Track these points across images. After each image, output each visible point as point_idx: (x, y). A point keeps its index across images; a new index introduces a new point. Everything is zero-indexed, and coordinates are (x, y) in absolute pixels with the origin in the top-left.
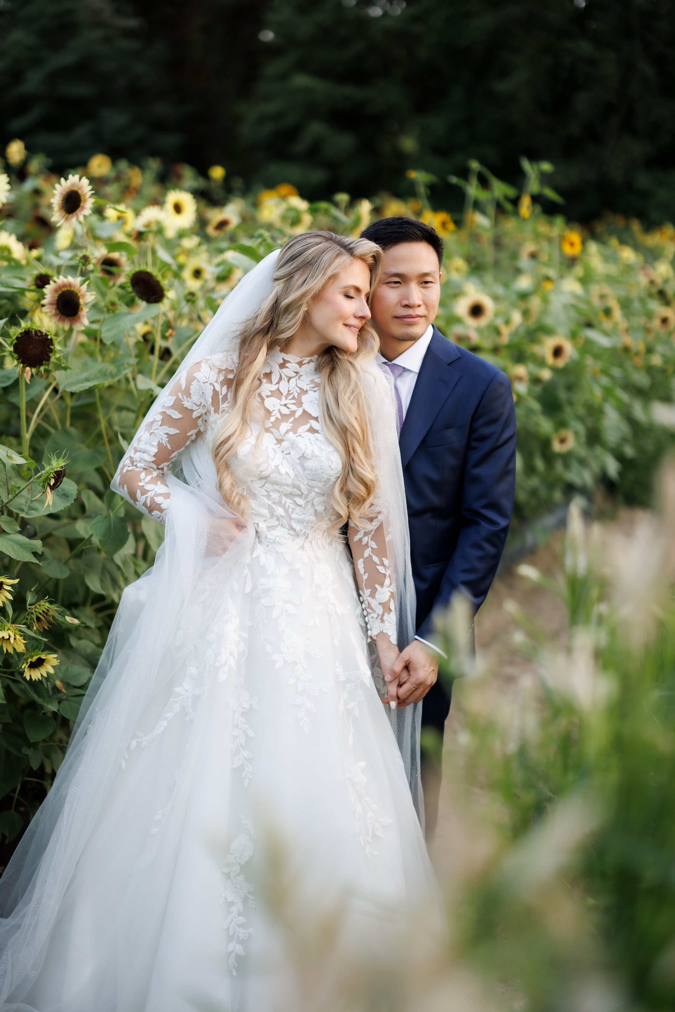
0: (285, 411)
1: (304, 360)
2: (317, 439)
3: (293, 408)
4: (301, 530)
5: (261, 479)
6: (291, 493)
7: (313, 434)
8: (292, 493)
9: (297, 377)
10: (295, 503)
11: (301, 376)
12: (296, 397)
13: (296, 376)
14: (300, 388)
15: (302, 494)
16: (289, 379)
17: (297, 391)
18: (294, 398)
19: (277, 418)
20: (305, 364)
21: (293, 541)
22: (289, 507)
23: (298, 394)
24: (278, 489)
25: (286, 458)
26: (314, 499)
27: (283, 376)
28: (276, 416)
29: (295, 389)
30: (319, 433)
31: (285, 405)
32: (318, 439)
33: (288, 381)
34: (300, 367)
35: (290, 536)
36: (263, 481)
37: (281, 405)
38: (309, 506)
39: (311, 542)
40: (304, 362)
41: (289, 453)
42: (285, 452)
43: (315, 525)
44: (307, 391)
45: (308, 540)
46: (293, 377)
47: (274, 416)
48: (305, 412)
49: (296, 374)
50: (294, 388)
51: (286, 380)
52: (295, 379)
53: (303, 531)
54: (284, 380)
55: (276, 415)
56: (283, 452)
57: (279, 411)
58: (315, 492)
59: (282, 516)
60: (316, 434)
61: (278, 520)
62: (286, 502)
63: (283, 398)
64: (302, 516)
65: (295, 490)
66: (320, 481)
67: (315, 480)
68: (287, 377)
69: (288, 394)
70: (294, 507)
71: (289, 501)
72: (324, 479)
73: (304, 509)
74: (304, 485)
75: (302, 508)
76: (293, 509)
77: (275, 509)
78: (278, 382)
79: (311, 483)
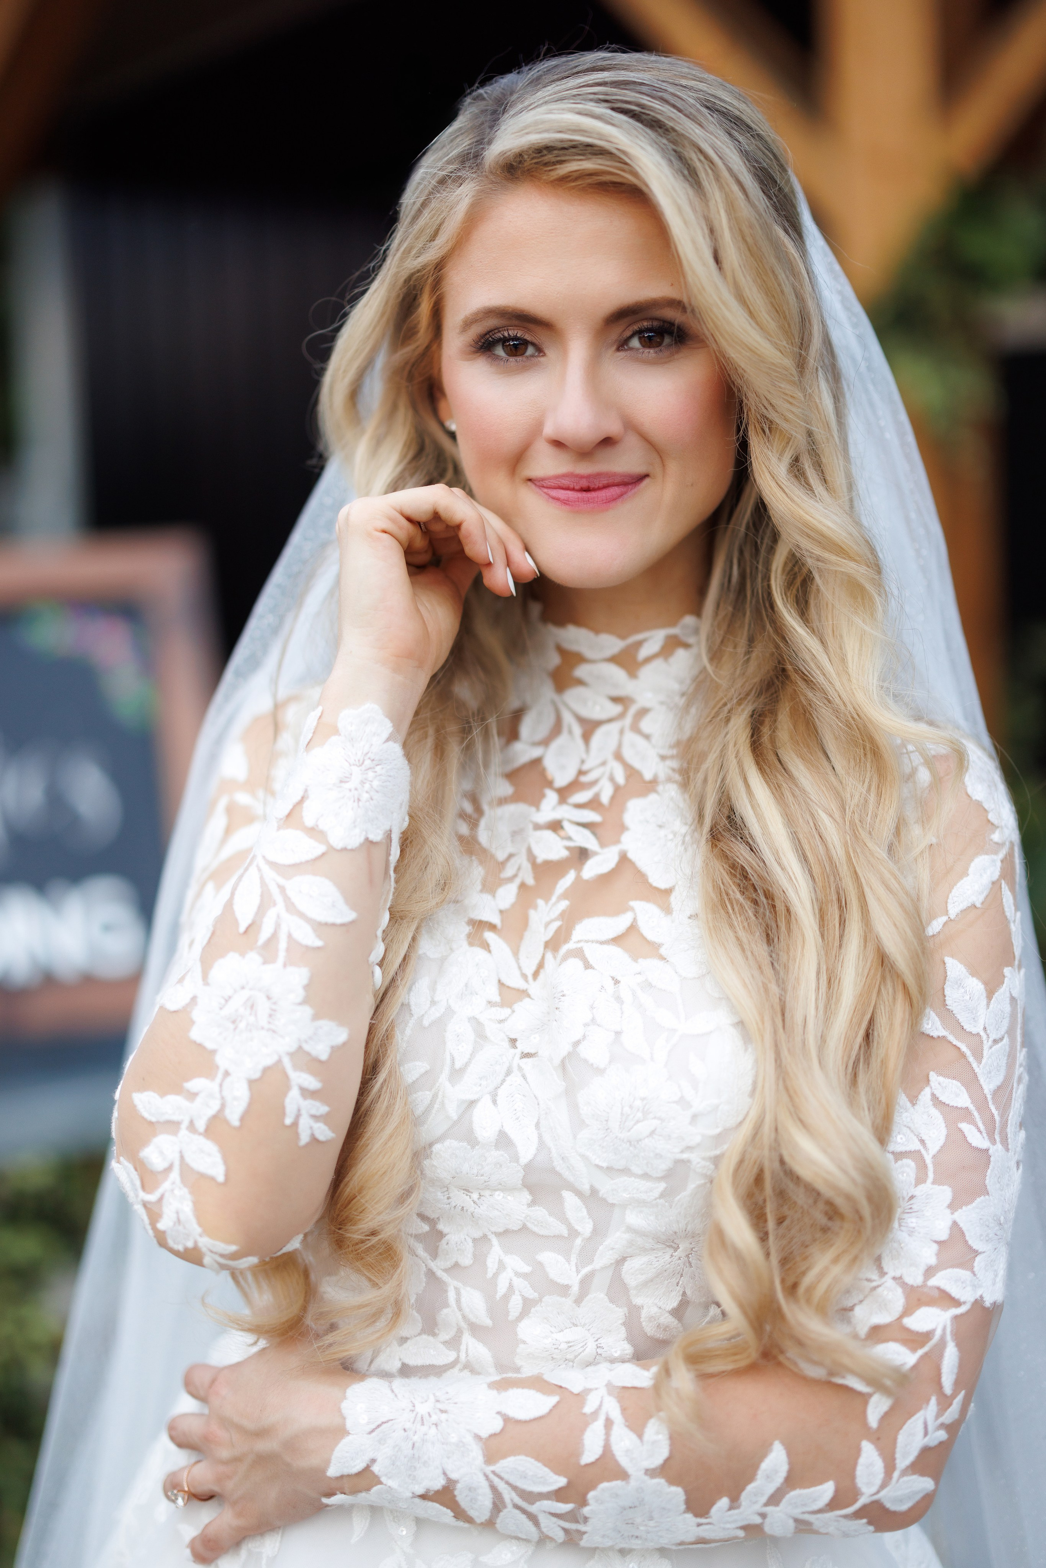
1: (639, 644)
2: (648, 985)
6: (524, 1228)
7: (635, 959)
8: (529, 1225)
9: (628, 720)
11: (643, 712)
12: (605, 799)
13: (621, 716)
14: (628, 767)
15: (573, 1233)
16: (589, 727)
17: (612, 779)
18: (594, 804)
20: (648, 660)
23: (617, 788)
25: (520, 1068)
26: (621, 1261)
27: (568, 718)
28: (518, 881)
29: (607, 769)
30: (662, 958)
31: (556, 831)
32: (650, 985)
33: (587, 737)
34: (632, 676)
40: (643, 655)
44: (653, 781)
46: (610, 720)
47: (511, 879)
48: (624, 859)
49: (617, 709)
50: (604, 763)
51: (577, 730)
52: (614, 727)
54: (570, 732)
55: (521, 875)
56: (513, 1042)
58: (630, 1229)
59: (475, 1329)
60: (649, 965)
61: (454, 1343)
62: (502, 1266)
63: (551, 797)
64: (571, 1334)
65: (540, 1212)
66: (646, 1176)
67: (625, 1171)
68: (581, 720)
69: (575, 786)
70: (532, 1294)
71: (515, 1263)
72: (663, 1166)
73: (578, 1301)
74: (578, 1193)
75: (568, 1302)
76: (528, 1305)
77: (451, 1295)
78: (545, 742)
79: (607, 1187)
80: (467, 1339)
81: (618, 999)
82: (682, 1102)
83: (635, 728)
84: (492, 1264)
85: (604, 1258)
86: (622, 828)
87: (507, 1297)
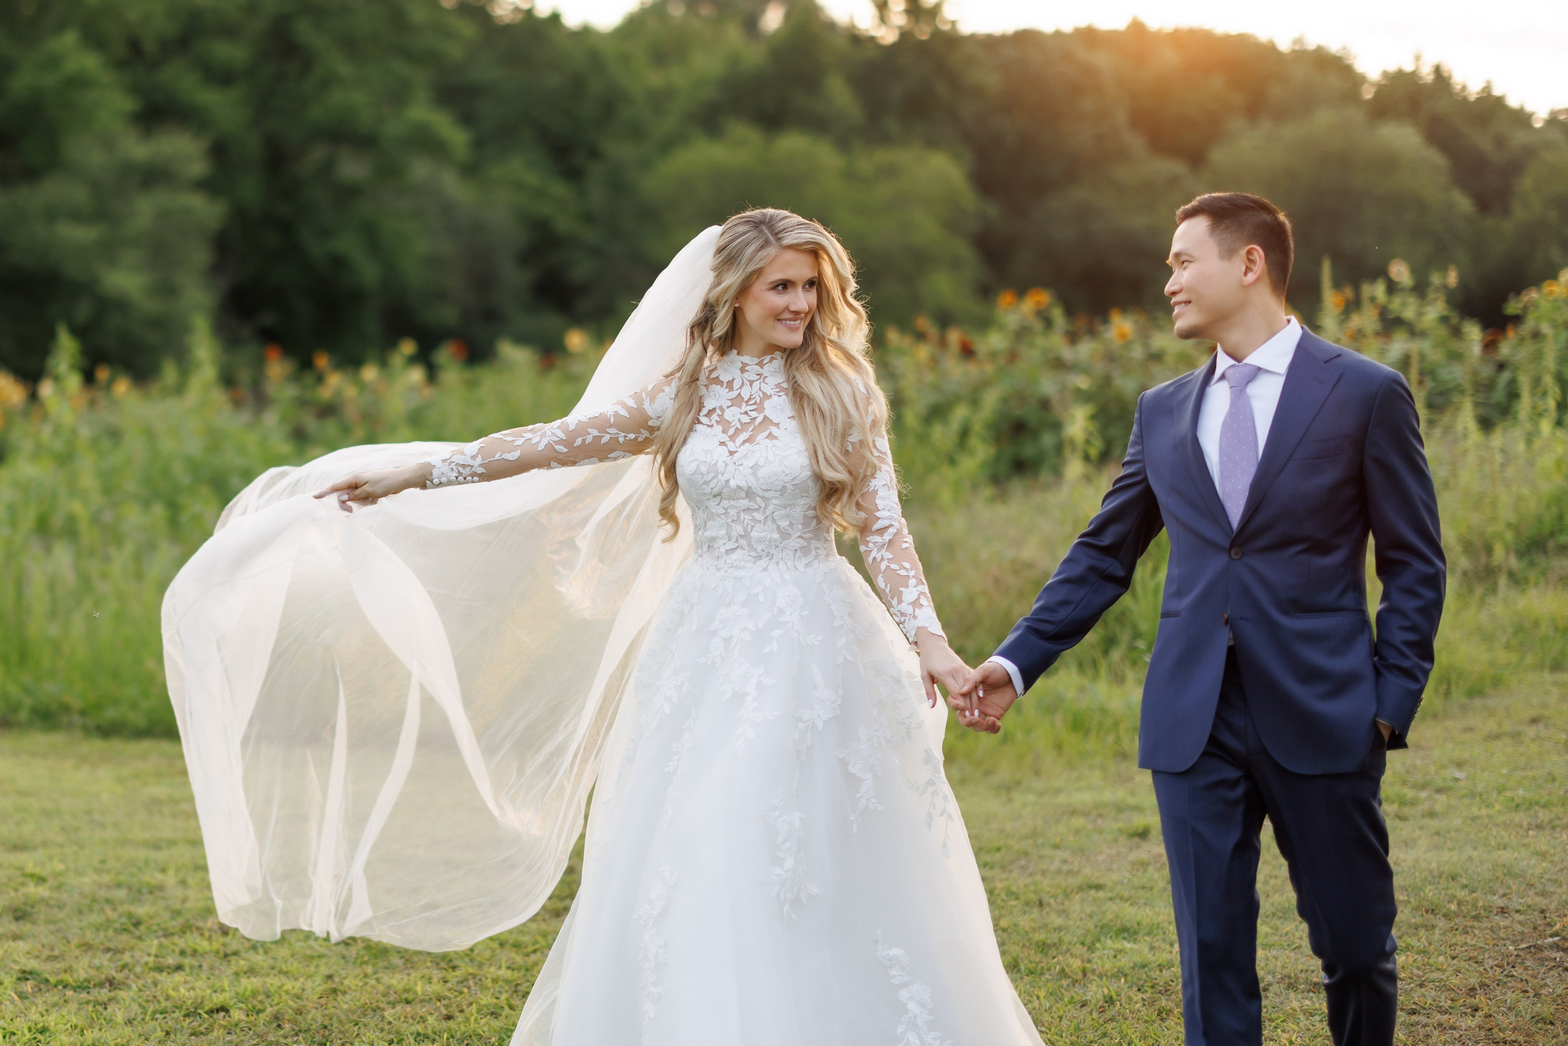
0: (745, 419)
1: (765, 359)
2: (774, 446)
3: (754, 414)
4: (763, 550)
5: (715, 496)
6: (748, 508)
7: (771, 440)
9: (762, 380)
10: (754, 519)
11: (766, 377)
12: (758, 402)
13: (760, 378)
14: (763, 392)
15: (760, 507)
16: (751, 383)
17: (759, 396)
18: (755, 403)
19: (737, 428)
20: (767, 363)
21: (754, 563)
22: (748, 524)
23: (761, 398)
24: (735, 504)
25: (739, 469)
26: (773, 513)
27: (745, 380)
28: (735, 427)
31: (746, 413)
33: (751, 385)
34: (762, 368)
35: (750, 558)
36: (719, 498)
37: (741, 414)
38: (769, 523)
39: (777, 563)
40: (765, 362)
41: (742, 464)
42: (737, 464)
43: (781, 543)
44: (771, 396)
45: (774, 561)
46: (756, 381)
48: (765, 417)
49: (758, 377)
50: (756, 393)
51: (748, 384)
52: (758, 382)
53: (766, 551)
55: (736, 425)
57: (739, 420)
58: (774, 504)
59: (741, 536)
60: (775, 441)
61: (737, 541)
62: (744, 519)
63: (744, 404)
64: (763, 534)
65: (751, 503)
66: (776, 491)
67: (771, 490)
68: (749, 381)
69: (750, 399)
70: (753, 524)
71: (747, 517)
72: (780, 488)
73: (764, 525)
74: (760, 497)
75: (762, 525)
76: (753, 527)
77: (734, 528)
78: (740, 388)
79: (766, 495)
80: (740, 540)
81: (767, 450)
82: (783, 472)
83: (764, 382)
84: (742, 519)
85: (768, 512)
86: (764, 409)
87: (747, 526)
